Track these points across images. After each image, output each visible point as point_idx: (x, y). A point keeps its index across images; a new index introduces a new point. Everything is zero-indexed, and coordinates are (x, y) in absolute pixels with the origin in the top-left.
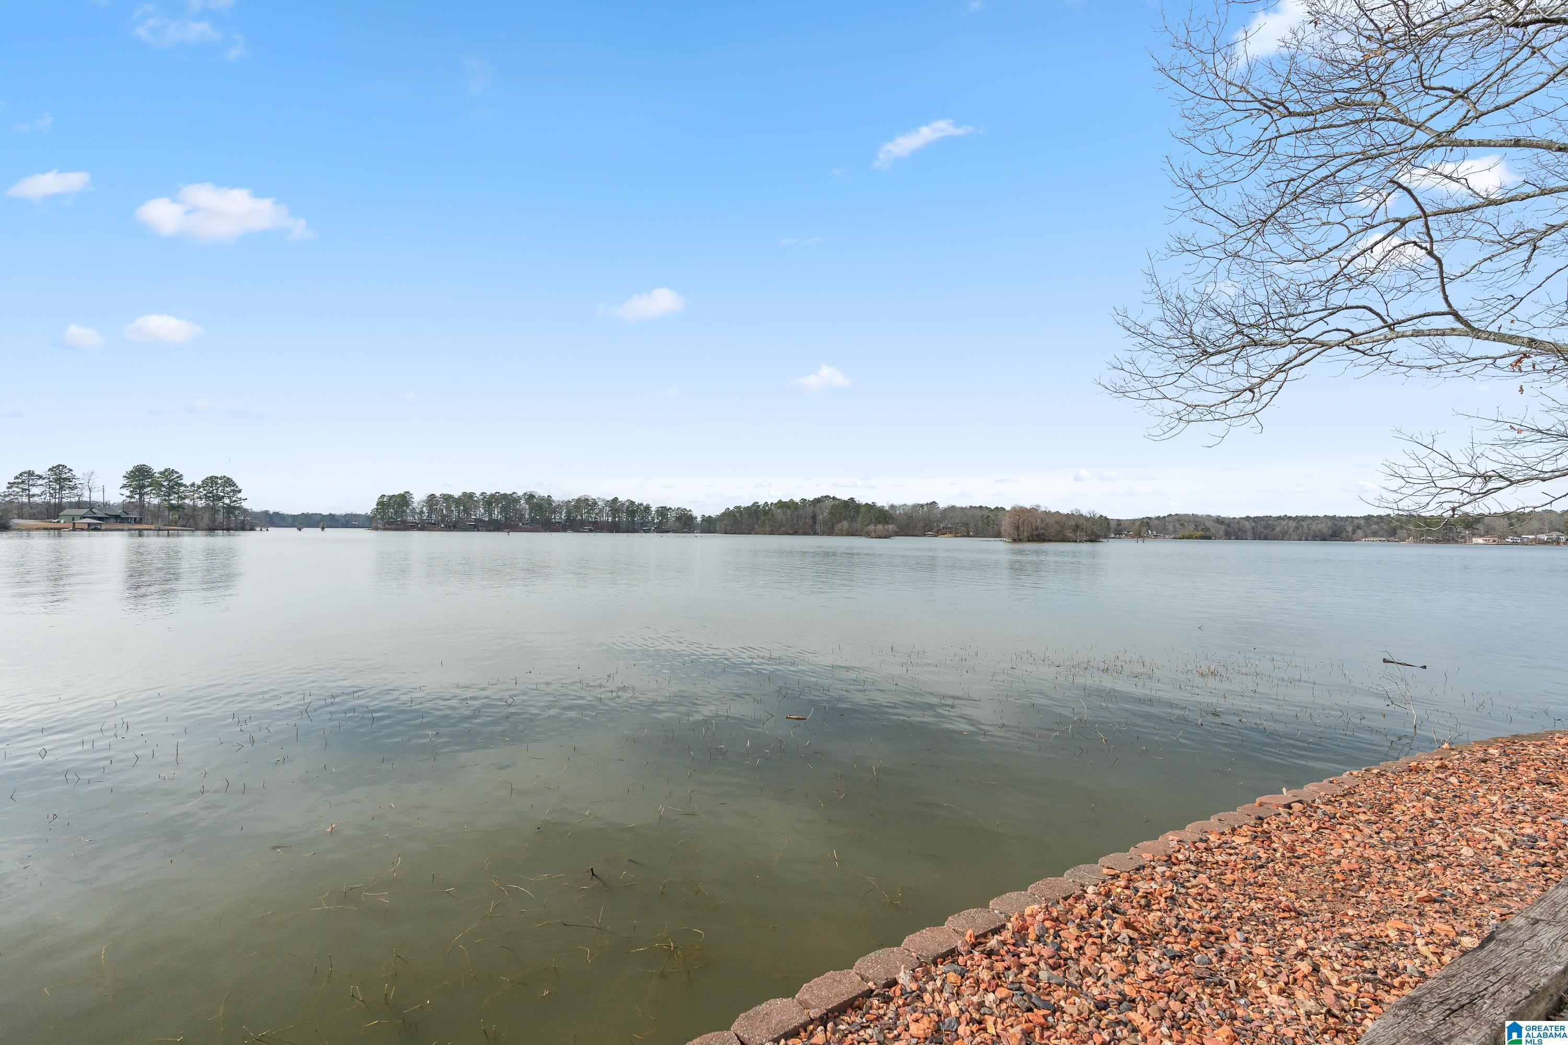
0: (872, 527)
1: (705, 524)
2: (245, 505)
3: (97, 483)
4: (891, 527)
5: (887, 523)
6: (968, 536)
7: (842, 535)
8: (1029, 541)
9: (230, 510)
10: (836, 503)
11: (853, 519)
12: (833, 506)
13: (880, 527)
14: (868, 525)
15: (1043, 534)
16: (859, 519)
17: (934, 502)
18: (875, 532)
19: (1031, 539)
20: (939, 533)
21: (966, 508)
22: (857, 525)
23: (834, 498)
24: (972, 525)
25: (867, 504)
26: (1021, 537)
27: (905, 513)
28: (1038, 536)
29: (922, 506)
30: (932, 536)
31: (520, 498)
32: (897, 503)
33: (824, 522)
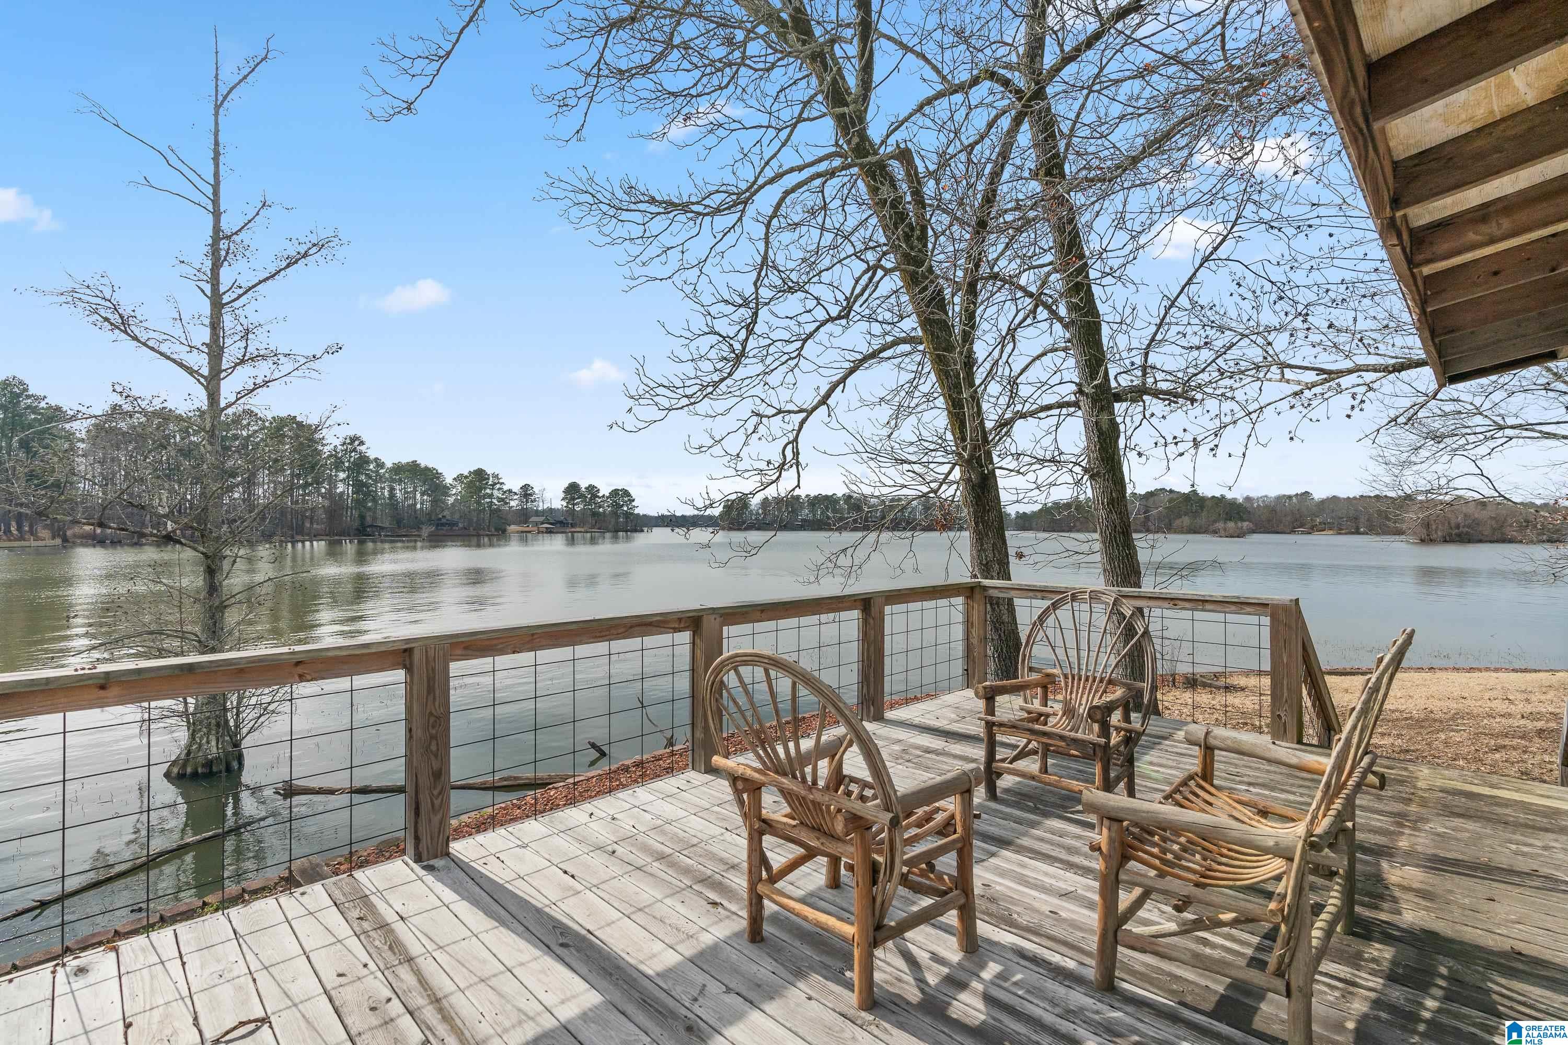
0: (1220, 525)
1: (1020, 521)
2: (636, 511)
3: (547, 495)
4: (1245, 524)
5: (1242, 520)
6: (1357, 532)
7: (1182, 532)
8: (1445, 541)
9: (629, 515)
10: (1175, 496)
11: (1195, 514)
12: (1170, 501)
13: (1231, 525)
14: (1215, 521)
15: (1467, 533)
16: (1204, 514)
17: (1307, 492)
18: (1225, 530)
19: (1448, 539)
20: (1313, 529)
21: (1355, 498)
22: (1202, 520)
23: (1171, 491)
24: (1363, 519)
25: (1213, 497)
26: (1434, 536)
27: (1266, 507)
28: (1459, 535)
29: (1290, 497)
30: (1303, 533)
31: (839, 499)
32: (1254, 494)
33: (1159, 518)
